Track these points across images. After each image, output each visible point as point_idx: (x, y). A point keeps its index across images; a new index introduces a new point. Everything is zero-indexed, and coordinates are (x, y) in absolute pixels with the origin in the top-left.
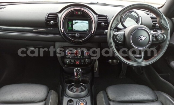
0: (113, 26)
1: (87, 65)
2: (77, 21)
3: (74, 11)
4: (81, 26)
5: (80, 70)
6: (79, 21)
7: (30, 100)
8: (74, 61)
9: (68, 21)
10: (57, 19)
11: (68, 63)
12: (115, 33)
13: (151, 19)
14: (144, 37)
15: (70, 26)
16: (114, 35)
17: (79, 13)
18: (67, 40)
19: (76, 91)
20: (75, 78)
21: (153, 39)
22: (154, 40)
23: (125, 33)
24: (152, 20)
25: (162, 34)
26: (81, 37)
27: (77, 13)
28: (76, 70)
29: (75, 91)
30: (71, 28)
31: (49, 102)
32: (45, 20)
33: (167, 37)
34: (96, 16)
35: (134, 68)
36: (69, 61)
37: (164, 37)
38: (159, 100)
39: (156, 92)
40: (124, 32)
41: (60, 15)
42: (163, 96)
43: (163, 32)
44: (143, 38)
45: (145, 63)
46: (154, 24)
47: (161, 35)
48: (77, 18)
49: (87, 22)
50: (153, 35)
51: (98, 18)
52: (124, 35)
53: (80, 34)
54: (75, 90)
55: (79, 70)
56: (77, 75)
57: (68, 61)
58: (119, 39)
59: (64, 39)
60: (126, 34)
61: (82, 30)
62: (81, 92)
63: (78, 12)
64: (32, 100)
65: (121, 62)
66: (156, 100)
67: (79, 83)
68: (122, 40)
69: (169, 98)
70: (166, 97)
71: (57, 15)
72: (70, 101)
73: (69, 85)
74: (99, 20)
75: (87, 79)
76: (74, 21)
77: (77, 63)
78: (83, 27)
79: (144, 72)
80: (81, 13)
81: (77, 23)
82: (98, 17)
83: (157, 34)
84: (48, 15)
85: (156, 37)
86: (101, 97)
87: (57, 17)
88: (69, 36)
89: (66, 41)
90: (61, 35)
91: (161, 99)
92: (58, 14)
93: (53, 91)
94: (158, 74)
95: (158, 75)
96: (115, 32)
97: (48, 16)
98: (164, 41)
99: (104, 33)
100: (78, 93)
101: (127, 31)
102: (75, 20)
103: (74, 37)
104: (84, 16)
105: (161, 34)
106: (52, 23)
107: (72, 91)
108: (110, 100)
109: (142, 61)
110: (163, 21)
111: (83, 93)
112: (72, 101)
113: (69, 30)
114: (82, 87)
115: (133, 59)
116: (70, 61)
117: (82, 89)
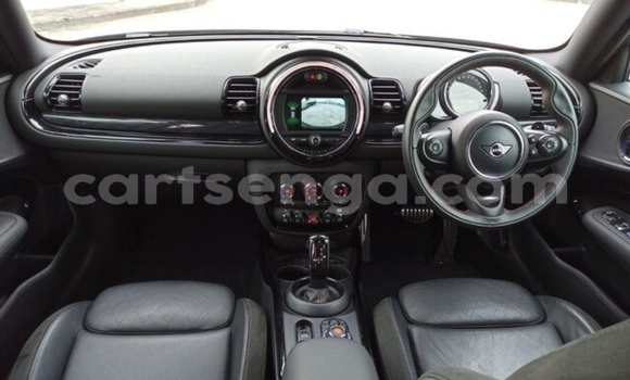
0: (417, 118)
1: (342, 224)
2: (311, 100)
3: (304, 72)
4: (324, 112)
5: (327, 241)
6: (318, 100)
7: (188, 325)
8: (304, 214)
9: (287, 101)
10: (254, 95)
11: (285, 221)
12: (424, 136)
13: (528, 88)
14: (505, 146)
15: (293, 113)
16: (421, 142)
17: (319, 77)
18: (283, 155)
19: (315, 299)
20: (313, 263)
21: (530, 151)
22: (534, 152)
23: (451, 135)
24: (531, 90)
25: (557, 136)
26: (324, 146)
27: (312, 77)
28: (316, 241)
29: (311, 298)
30: (296, 120)
31: (243, 328)
32: (222, 98)
33: (569, 144)
34: (366, 84)
35: (479, 233)
36: (288, 214)
37: (561, 143)
38: (549, 320)
39: (542, 298)
40: (448, 132)
41: (263, 83)
42: (562, 308)
43: (558, 130)
44: (503, 150)
45: (507, 218)
46: (535, 101)
47: (552, 139)
48: (314, 92)
49: (341, 101)
50: (530, 140)
51: (374, 90)
52: (449, 139)
53: (322, 136)
54: (311, 296)
55: (323, 240)
56: (318, 254)
57: (285, 214)
58: (436, 153)
59: (275, 150)
60: (455, 138)
61: (328, 125)
62: (328, 301)
63: (316, 75)
64: (195, 325)
65: (439, 216)
66: (541, 320)
67: (323, 277)
68: (444, 154)
69: (575, 313)
70: (567, 312)
71: (255, 83)
72: (302, 325)
73: (293, 282)
74: (375, 96)
75: (340, 266)
76: (304, 101)
77: (313, 220)
78: (331, 116)
79: (511, 245)
80: (326, 76)
81: (312, 104)
82: (373, 85)
83: (540, 135)
84: (230, 83)
85: (538, 144)
86: (385, 314)
87: (254, 88)
88: (291, 143)
89: (280, 158)
90: (266, 141)
91: (555, 316)
92: (258, 79)
93: (248, 300)
94: (552, 247)
95: (551, 251)
96: (424, 131)
97: (229, 88)
98: (560, 154)
99: (394, 133)
100: (321, 304)
101: (458, 127)
102: (307, 97)
103: (306, 146)
104: (333, 86)
105: (552, 135)
106: (242, 107)
107: (303, 299)
108: (410, 322)
109: (500, 213)
110: (557, 100)
111: (335, 304)
112: (309, 324)
113: (291, 127)
114: (331, 288)
115: (475, 207)
116: (292, 214)
117: (330, 292)
